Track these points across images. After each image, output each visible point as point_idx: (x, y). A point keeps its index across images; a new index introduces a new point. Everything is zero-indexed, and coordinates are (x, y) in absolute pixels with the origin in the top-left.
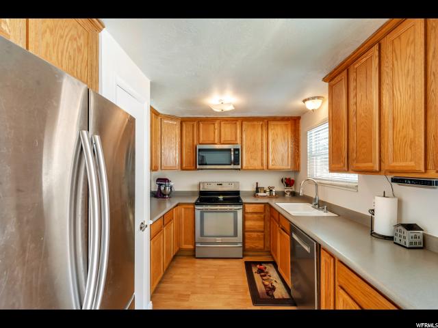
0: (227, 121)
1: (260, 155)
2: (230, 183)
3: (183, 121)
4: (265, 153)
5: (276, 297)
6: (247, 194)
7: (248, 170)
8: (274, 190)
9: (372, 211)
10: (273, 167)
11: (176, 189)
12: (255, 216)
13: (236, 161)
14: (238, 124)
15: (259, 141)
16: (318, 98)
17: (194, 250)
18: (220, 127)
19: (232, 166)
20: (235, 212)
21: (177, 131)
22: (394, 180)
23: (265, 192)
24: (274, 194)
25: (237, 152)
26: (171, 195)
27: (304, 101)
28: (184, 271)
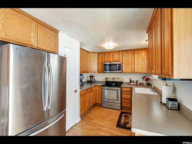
0: (116, 52)
1: (131, 66)
2: (118, 78)
3: (99, 53)
4: (133, 65)
5: (127, 126)
6: (126, 83)
7: (125, 73)
8: (138, 82)
10: (137, 72)
11: (96, 80)
12: (127, 93)
13: (119, 69)
14: (121, 53)
15: (130, 60)
17: (101, 104)
18: (113, 55)
19: (118, 71)
20: (117, 91)
21: (96, 58)
23: (134, 83)
24: (138, 84)
25: (120, 65)
26: (95, 82)
27: (146, 41)
28: (96, 111)
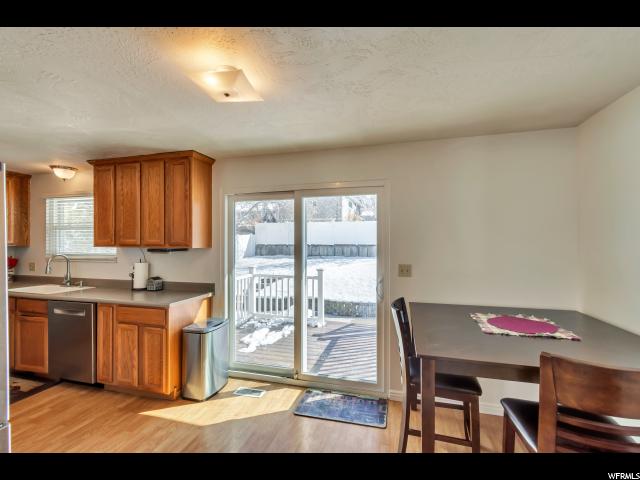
9: (133, 276)
16: (71, 169)
22: (149, 250)
27: (52, 167)
